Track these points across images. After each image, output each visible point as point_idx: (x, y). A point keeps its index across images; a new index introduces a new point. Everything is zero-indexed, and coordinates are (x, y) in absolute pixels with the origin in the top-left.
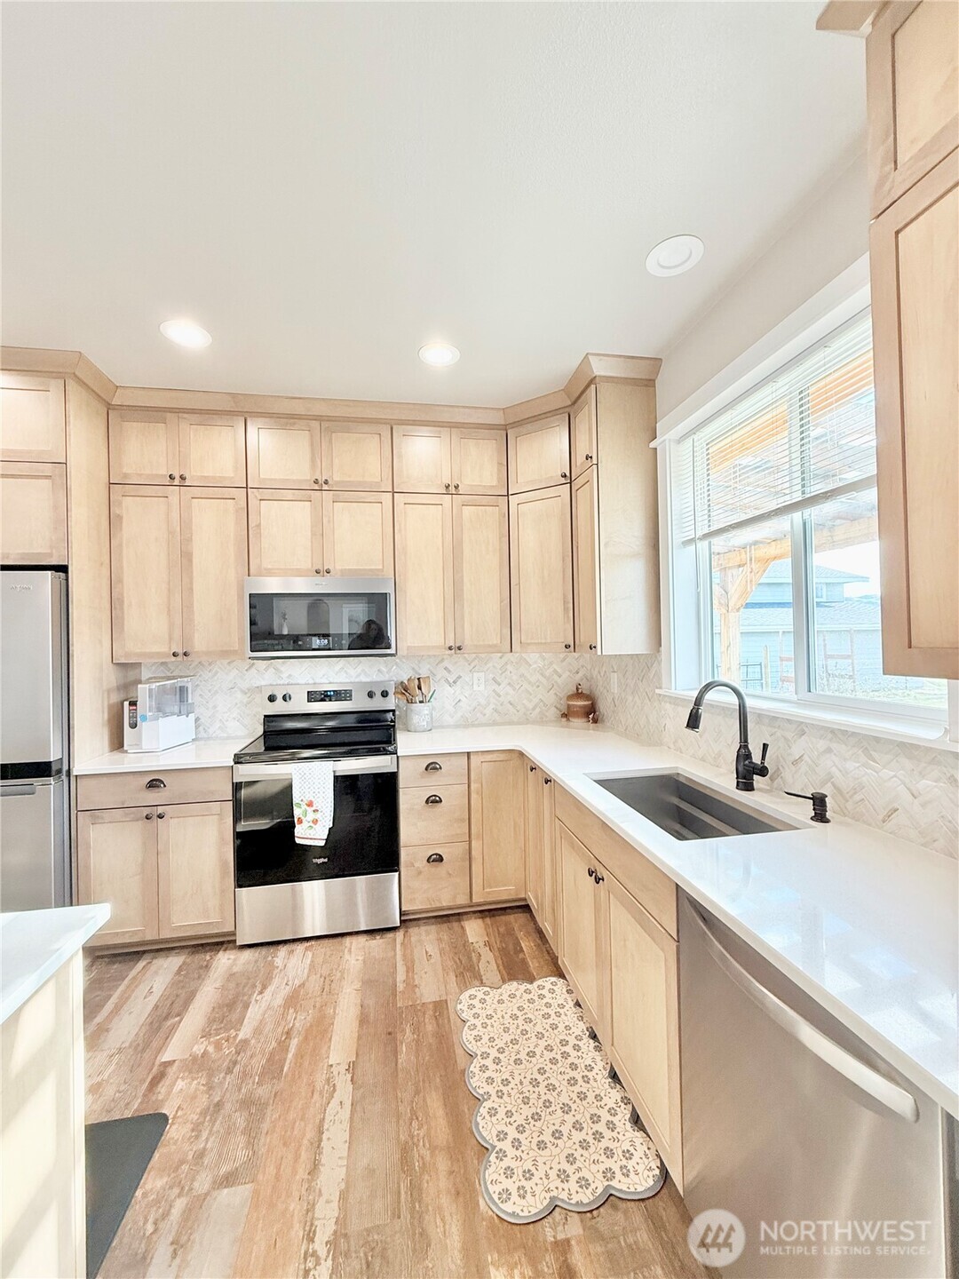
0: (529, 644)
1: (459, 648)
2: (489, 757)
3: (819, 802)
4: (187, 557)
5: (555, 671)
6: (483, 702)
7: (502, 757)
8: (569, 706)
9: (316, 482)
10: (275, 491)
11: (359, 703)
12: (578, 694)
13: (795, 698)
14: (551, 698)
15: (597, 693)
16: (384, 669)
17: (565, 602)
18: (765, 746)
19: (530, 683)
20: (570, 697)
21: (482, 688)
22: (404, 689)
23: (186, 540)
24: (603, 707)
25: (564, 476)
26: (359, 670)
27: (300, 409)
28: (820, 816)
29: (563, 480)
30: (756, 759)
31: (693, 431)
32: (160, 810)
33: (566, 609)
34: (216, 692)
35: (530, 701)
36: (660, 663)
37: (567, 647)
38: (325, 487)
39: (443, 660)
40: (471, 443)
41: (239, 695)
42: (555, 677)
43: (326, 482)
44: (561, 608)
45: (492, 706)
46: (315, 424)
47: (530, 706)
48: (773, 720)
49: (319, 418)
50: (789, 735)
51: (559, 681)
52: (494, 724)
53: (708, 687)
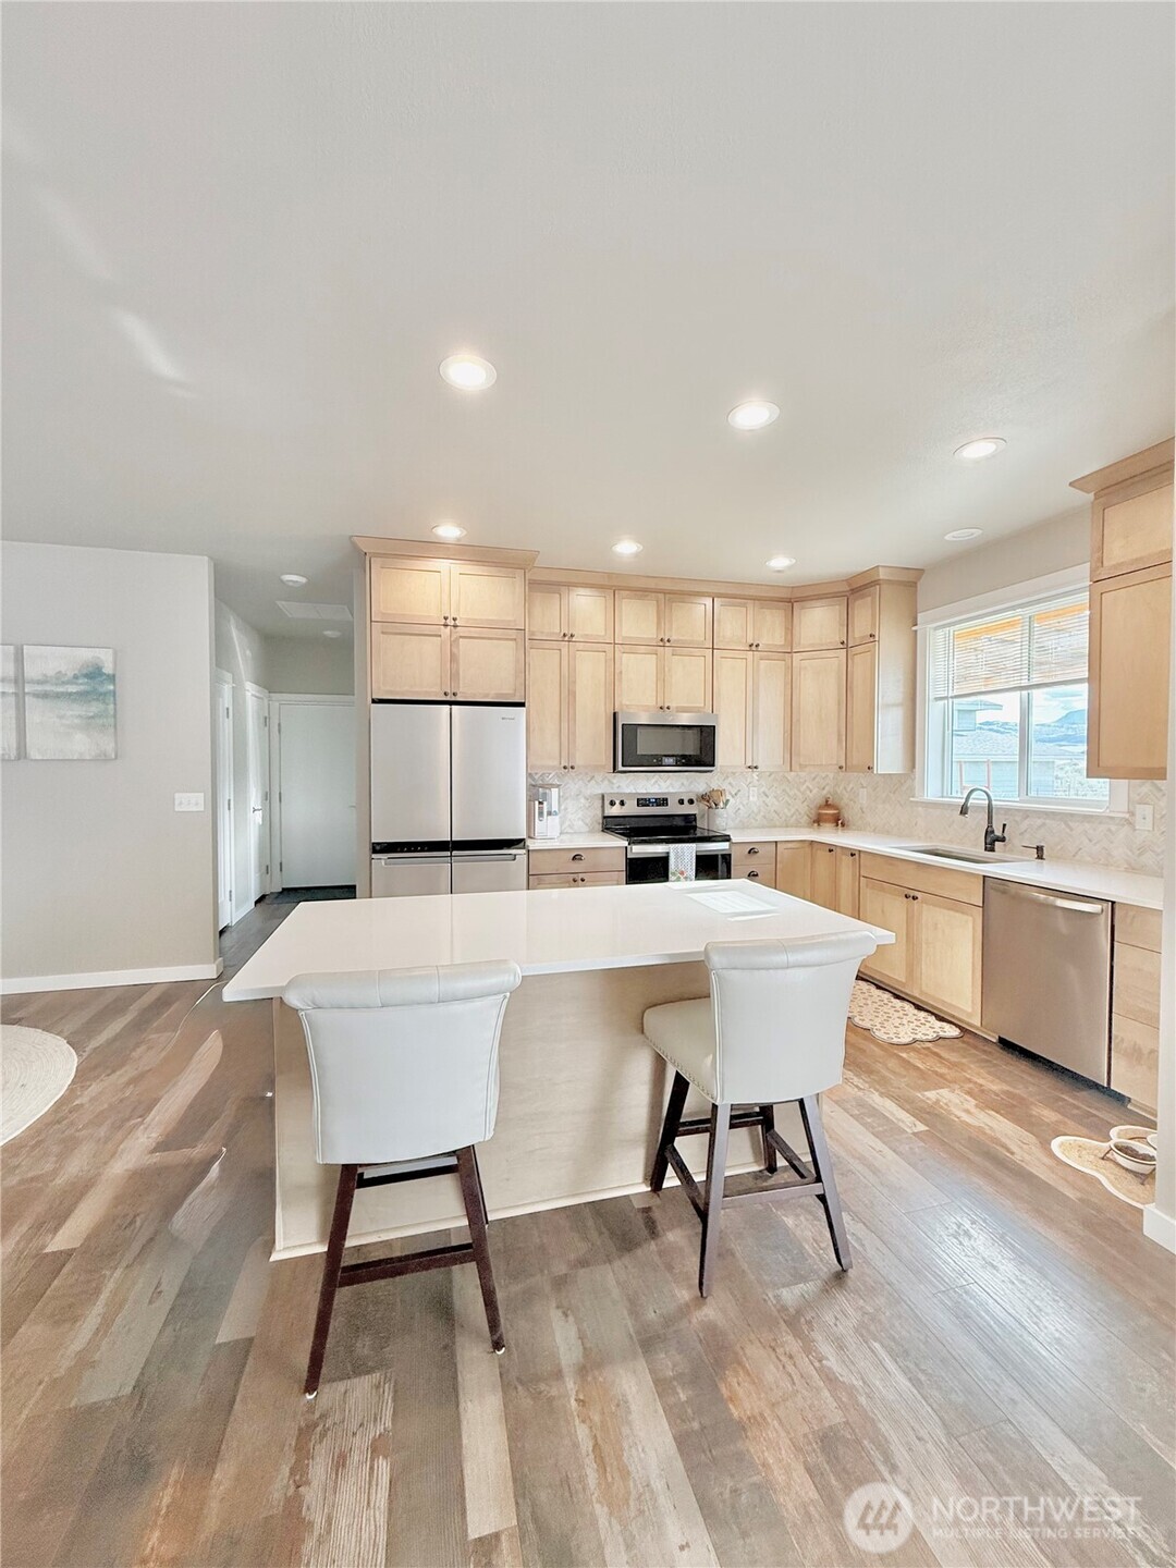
0: (806, 766)
1: (756, 767)
2: (790, 845)
3: (1039, 849)
4: (572, 694)
5: (808, 787)
6: (756, 810)
7: (797, 845)
8: (819, 814)
9: (662, 640)
10: (632, 646)
11: (673, 809)
12: (827, 805)
13: (1018, 799)
14: (804, 808)
15: (842, 804)
16: (685, 782)
17: (839, 735)
18: (1004, 825)
19: (789, 796)
20: (820, 807)
21: (755, 799)
22: (705, 798)
23: (572, 682)
24: (847, 814)
25: (842, 643)
26: (668, 782)
27: (652, 584)
28: (1040, 857)
29: (841, 646)
30: (998, 833)
31: (949, 625)
32: (581, 876)
33: (839, 741)
34: (567, 798)
35: (789, 810)
36: (913, 780)
37: (841, 768)
38: (668, 644)
39: (728, 777)
40: (767, 612)
41: (583, 800)
42: (808, 792)
43: (669, 641)
44: (835, 742)
45: (762, 814)
46: (661, 596)
47: (789, 814)
48: (1008, 811)
49: (665, 592)
50: (1017, 819)
51: (811, 795)
52: (763, 827)
53: (972, 791)
